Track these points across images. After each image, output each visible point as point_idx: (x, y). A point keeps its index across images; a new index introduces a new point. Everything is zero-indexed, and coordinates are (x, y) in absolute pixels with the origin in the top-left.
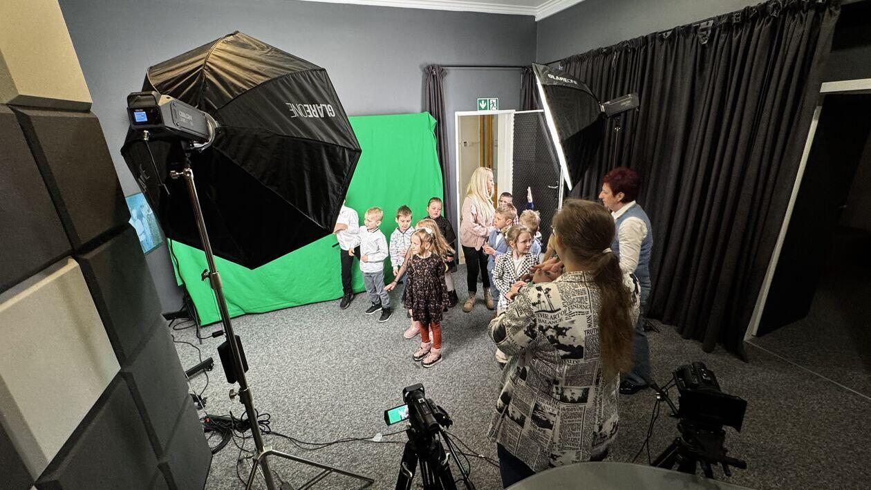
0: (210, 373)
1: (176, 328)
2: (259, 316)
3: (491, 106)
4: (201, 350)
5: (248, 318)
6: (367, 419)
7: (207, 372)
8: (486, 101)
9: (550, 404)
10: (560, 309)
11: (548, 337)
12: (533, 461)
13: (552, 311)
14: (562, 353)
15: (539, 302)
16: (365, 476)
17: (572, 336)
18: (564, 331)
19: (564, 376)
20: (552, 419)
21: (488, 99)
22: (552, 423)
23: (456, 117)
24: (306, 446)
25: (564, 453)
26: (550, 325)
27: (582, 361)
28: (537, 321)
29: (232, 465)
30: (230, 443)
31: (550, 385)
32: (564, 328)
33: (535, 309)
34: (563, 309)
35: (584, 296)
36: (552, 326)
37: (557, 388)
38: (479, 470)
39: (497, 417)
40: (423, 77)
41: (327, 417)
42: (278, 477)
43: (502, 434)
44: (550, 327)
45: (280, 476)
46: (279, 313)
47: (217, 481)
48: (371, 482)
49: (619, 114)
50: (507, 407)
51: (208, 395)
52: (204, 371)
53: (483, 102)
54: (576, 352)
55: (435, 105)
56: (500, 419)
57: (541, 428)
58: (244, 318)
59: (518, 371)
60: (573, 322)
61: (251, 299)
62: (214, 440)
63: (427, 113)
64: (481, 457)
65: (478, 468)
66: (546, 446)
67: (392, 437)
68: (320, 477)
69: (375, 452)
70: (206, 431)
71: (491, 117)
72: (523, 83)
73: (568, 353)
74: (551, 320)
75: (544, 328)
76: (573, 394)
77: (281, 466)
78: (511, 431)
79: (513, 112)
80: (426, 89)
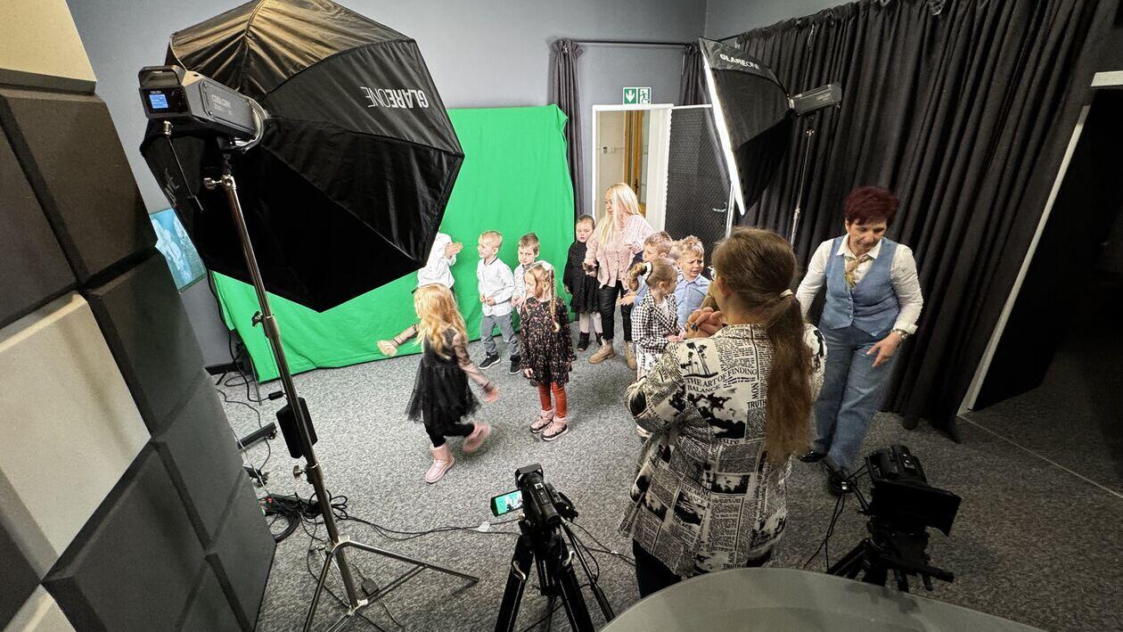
0: (272, 442)
1: (229, 383)
2: (335, 371)
3: (641, 98)
4: (261, 413)
5: (320, 372)
6: (471, 503)
7: (268, 441)
8: (634, 91)
9: (699, 494)
10: (717, 373)
11: (699, 409)
12: (675, 562)
13: (706, 376)
14: (717, 430)
15: (690, 364)
16: (468, 573)
17: (731, 409)
18: (721, 402)
19: (718, 459)
20: (700, 512)
21: (637, 88)
22: (700, 517)
23: (595, 111)
24: (395, 535)
25: (713, 554)
26: (703, 393)
27: (742, 441)
28: (687, 387)
29: (301, 556)
30: (298, 530)
31: (700, 471)
32: (721, 398)
33: (684, 372)
34: (721, 373)
35: (750, 357)
36: (706, 395)
37: (708, 475)
38: (611, 569)
39: (631, 506)
40: (550, 55)
41: (420, 500)
42: (359, 572)
43: (637, 528)
44: (702, 396)
45: (362, 571)
46: (360, 367)
47: (283, 576)
48: (475, 581)
49: (813, 113)
50: (645, 495)
51: (270, 470)
52: (265, 439)
53: (630, 92)
54: (735, 430)
55: (566, 96)
56: (635, 509)
57: (686, 523)
58: (315, 372)
59: (660, 451)
60: (733, 391)
61: (324, 350)
62: (279, 526)
63: (555, 106)
64: (614, 554)
65: (609, 566)
66: (692, 546)
67: (502, 526)
68: (413, 573)
69: (481, 545)
70: (268, 514)
71: (641, 114)
72: (686, 67)
73: (725, 430)
74: (705, 388)
75: (695, 397)
76: (728, 482)
77: (363, 559)
78: (649, 524)
79: (671, 107)
80: (554, 72)
